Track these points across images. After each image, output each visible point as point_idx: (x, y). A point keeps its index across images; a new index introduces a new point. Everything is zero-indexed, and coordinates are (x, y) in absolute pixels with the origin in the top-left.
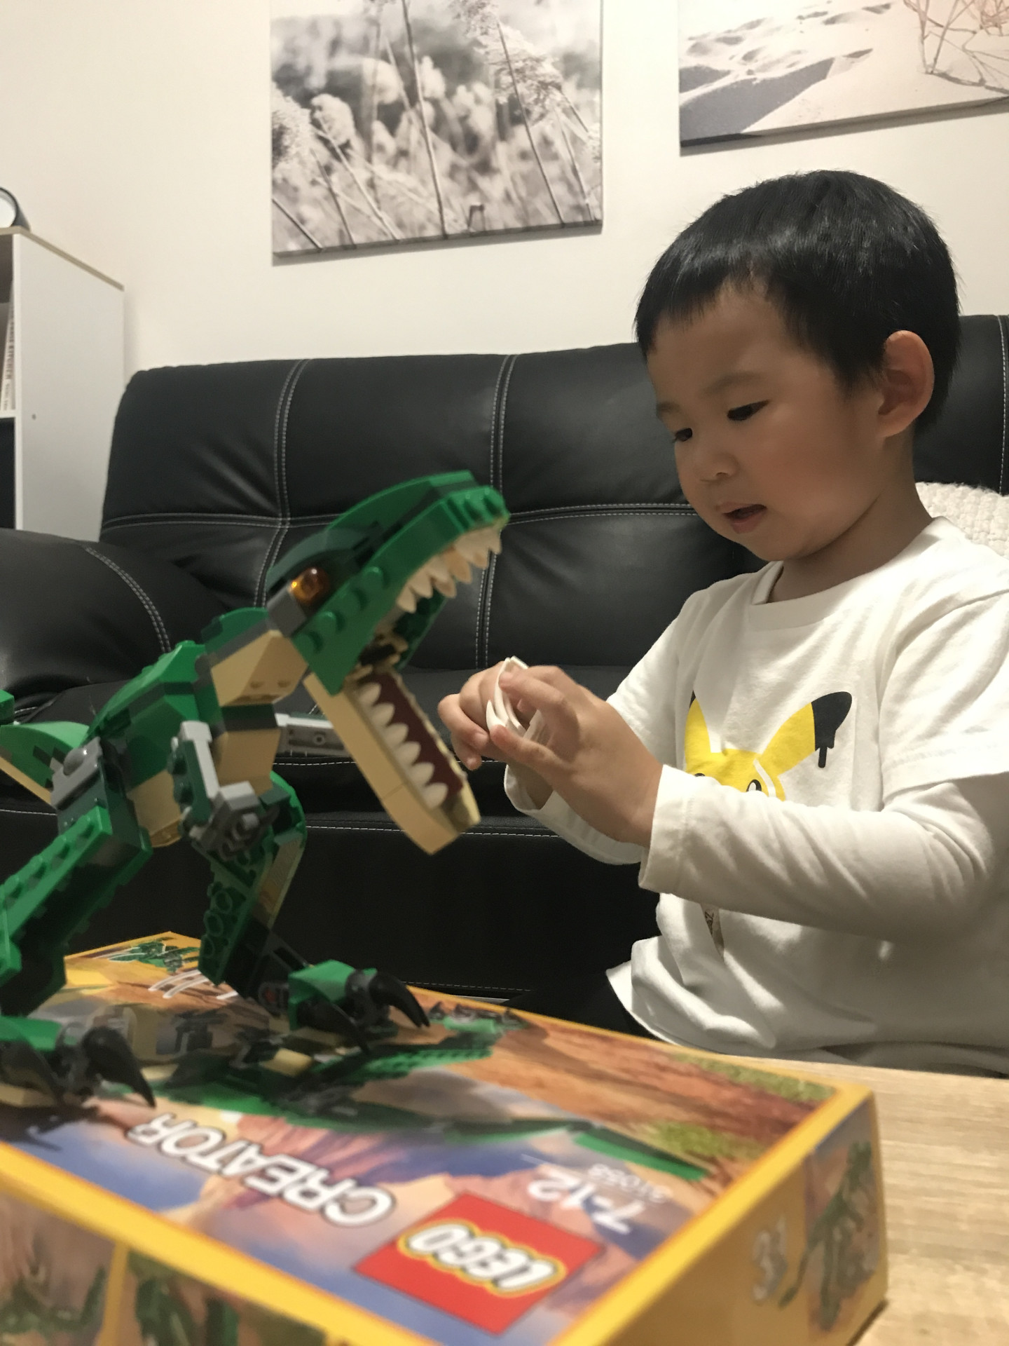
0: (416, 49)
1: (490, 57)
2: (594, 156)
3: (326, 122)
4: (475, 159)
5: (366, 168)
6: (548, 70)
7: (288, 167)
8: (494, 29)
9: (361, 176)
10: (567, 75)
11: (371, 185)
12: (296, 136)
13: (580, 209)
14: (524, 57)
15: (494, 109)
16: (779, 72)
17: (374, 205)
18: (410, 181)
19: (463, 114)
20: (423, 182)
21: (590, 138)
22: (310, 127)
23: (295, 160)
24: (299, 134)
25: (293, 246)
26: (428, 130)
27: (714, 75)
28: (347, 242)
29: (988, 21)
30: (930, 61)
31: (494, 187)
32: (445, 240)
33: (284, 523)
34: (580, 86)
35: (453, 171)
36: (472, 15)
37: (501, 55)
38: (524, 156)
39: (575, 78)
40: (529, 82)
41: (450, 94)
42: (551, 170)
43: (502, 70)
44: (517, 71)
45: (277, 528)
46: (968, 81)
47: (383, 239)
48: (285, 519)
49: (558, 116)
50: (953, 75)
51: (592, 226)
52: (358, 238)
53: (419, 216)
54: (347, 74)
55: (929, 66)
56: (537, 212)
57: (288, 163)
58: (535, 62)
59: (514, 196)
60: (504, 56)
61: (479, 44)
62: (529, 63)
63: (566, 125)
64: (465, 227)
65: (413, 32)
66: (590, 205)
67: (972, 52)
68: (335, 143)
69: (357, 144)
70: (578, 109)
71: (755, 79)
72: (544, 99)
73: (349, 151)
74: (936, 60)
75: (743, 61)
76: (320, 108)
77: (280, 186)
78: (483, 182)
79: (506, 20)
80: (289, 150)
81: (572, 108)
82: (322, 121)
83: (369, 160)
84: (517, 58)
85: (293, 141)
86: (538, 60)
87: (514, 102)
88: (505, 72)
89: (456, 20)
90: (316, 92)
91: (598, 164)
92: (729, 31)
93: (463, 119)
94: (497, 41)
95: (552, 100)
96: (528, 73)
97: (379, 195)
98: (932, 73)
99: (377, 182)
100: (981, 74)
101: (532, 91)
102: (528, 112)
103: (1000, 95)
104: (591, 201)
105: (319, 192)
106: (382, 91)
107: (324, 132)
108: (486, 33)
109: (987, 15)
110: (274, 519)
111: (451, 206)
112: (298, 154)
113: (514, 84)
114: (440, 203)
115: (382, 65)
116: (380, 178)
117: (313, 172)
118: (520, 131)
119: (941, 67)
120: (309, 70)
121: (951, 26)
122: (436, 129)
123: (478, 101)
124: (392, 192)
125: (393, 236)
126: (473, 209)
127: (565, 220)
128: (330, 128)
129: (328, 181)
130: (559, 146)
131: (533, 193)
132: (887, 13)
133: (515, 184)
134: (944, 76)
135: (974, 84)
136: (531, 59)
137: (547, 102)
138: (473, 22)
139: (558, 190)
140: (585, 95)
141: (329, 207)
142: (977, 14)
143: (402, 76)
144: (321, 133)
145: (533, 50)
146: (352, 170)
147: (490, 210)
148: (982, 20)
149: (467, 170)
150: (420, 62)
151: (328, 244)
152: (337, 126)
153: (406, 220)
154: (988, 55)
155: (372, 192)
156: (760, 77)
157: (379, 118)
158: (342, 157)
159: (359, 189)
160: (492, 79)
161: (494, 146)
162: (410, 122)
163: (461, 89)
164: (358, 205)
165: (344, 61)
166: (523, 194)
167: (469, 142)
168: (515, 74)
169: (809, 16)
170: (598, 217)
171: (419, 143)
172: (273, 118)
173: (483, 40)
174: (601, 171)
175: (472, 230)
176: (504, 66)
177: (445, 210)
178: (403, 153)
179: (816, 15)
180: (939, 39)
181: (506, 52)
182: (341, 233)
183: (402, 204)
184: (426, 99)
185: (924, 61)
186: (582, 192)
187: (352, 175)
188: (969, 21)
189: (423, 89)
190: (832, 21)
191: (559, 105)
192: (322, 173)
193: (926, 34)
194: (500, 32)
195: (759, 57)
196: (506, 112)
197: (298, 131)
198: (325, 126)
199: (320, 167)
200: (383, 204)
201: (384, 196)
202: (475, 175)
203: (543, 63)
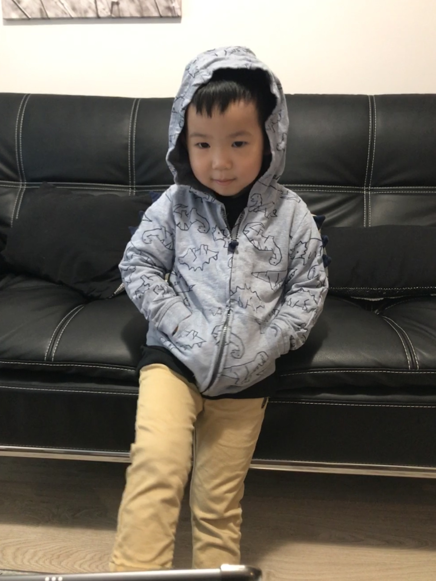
13: (170, 9)
28: (45, 16)
32: (98, 18)
33: (23, 185)
45: (19, 188)
47: (65, 16)
51: (176, 18)
52: (51, 14)
53: (84, 5)
64: (109, 14)
110: (18, 183)
111: (102, 2)
125: (70, 15)
126: (113, 3)
147: (122, 5)
151: (34, 16)
153: (77, 6)
170: (179, 14)
175: (113, 16)
177: (99, 3)
182: (41, 11)
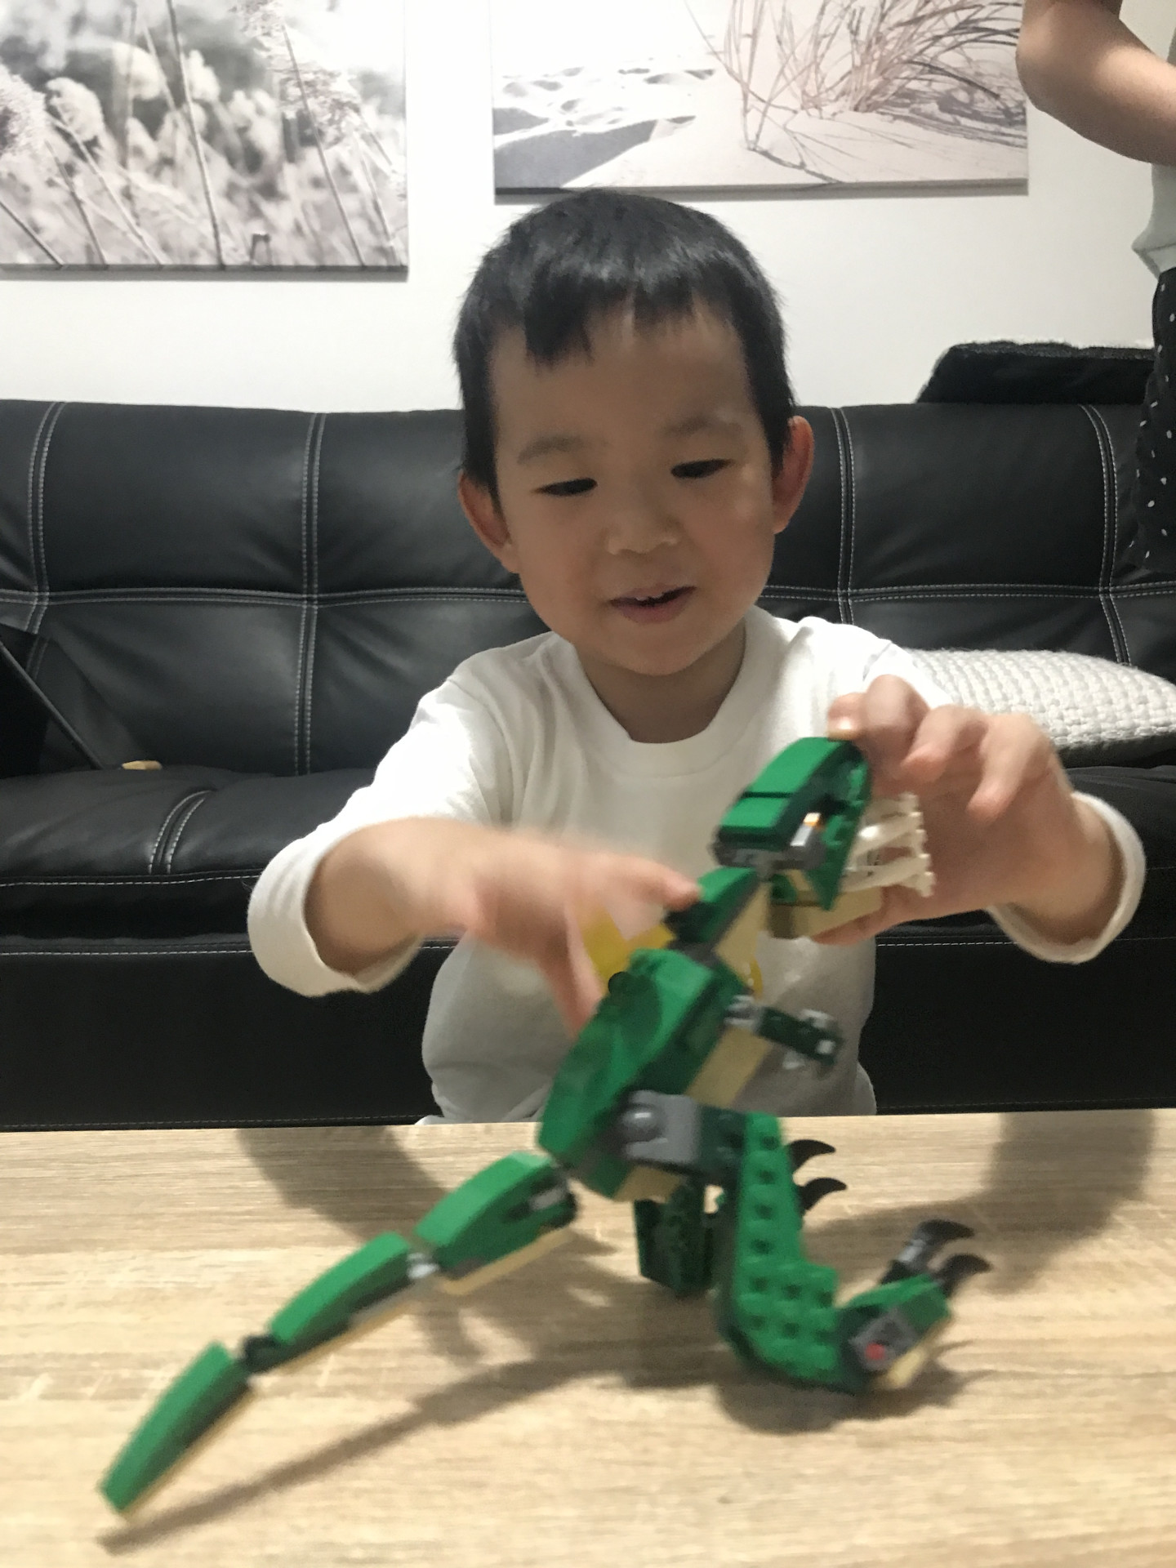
0: (181, 40)
1: (273, 62)
2: (399, 193)
3: (66, 111)
4: (257, 180)
5: (120, 174)
6: (344, 88)
7: (16, 160)
8: (277, 30)
9: (115, 183)
10: (366, 95)
11: (127, 194)
12: (27, 124)
13: (382, 251)
14: (314, 69)
15: (280, 124)
16: (600, 127)
17: (133, 221)
18: (178, 197)
19: (241, 124)
20: (194, 199)
21: (394, 172)
22: (45, 115)
23: (25, 153)
24: (29, 121)
25: (24, 258)
26: (198, 137)
27: (529, 121)
28: (97, 261)
29: (809, 101)
30: (752, 137)
31: (282, 215)
32: (221, 271)
33: (41, 598)
34: (381, 111)
35: (231, 191)
36: (251, 11)
37: (288, 62)
38: (316, 183)
39: (375, 102)
40: (322, 98)
41: (225, 98)
42: (349, 203)
43: (288, 80)
44: (307, 83)
45: (32, 605)
46: (789, 163)
47: (144, 262)
48: (42, 594)
49: (355, 141)
50: (775, 154)
51: (396, 272)
52: (111, 258)
53: (189, 240)
54: (93, 57)
55: (751, 142)
56: (333, 250)
57: (14, 155)
58: (328, 77)
59: (306, 229)
60: (291, 64)
61: (261, 46)
62: (322, 77)
63: (365, 154)
64: (247, 259)
65: (176, 21)
66: (395, 248)
67: (793, 132)
68: (79, 139)
69: (107, 143)
70: (380, 137)
71: (574, 131)
72: (339, 122)
73: (96, 150)
74: (758, 136)
75: (563, 111)
76: (59, 94)
77: (5, 183)
78: (268, 208)
79: (293, 23)
80: (17, 139)
81: (371, 135)
82: (60, 110)
83: (124, 164)
84: (306, 69)
85: (22, 129)
86: (332, 75)
87: (304, 119)
88: (292, 82)
89: (231, 14)
90: (52, 74)
91: (403, 203)
92: (546, 76)
93: (242, 131)
94: (282, 45)
95: (349, 123)
96: (319, 87)
97: (138, 207)
98: (754, 150)
99: (133, 191)
100: (800, 156)
101: (325, 109)
102: (321, 133)
103: (819, 181)
104: (395, 243)
105: (59, 195)
106: (139, 83)
107: (64, 123)
108: (268, 34)
109: (807, 95)
110: (27, 593)
111: (229, 232)
112: (29, 146)
113: (303, 98)
114: (215, 226)
115: (139, 53)
116: (138, 188)
117: (49, 170)
118: (311, 154)
119: (764, 144)
120: (43, 47)
121: (773, 103)
122: (209, 138)
123: (260, 111)
124: (154, 207)
125: (156, 260)
126: (256, 239)
127: (367, 262)
128: (71, 120)
129: (70, 184)
130: (358, 176)
131: (328, 228)
132: (710, 79)
133: (306, 214)
134: (766, 154)
135: (794, 167)
136: (324, 72)
137: (343, 124)
138: (252, 20)
139: (358, 227)
140: (386, 123)
141: (72, 216)
142: (799, 92)
143: (165, 69)
144: (59, 124)
145: (326, 62)
146: (101, 173)
147: (277, 242)
148: (803, 100)
149: (248, 191)
150: (187, 55)
151: (71, 261)
152: (80, 119)
153: (173, 243)
154: (808, 137)
155: (127, 202)
156: (581, 130)
157: (136, 115)
158: (88, 156)
159: (111, 197)
160: (277, 88)
161: (280, 169)
162: (176, 125)
163: (239, 95)
164: (112, 218)
165: (88, 42)
166: (317, 227)
167: (250, 159)
168: (304, 87)
169: (630, 72)
170: (404, 262)
171: (188, 152)
173: (266, 41)
174: (406, 210)
175: (255, 263)
176: (291, 76)
177: (222, 236)
178: (167, 162)
179: (638, 71)
180: (761, 114)
181: (293, 59)
182: (88, 250)
183: (164, 223)
184: (195, 101)
185: (746, 136)
186: (385, 232)
187: (101, 180)
188: (790, 99)
189: (191, 88)
190: (654, 80)
191: (357, 130)
192: (61, 171)
193: (748, 107)
194: (286, 35)
195: (579, 107)
196: (294, 129)
197: (29, 118)
198: (65, 117)
199: (59, 165)
200: (143, 220)
201: (144, 210)
202: (258, 198)
203: (338, 79)
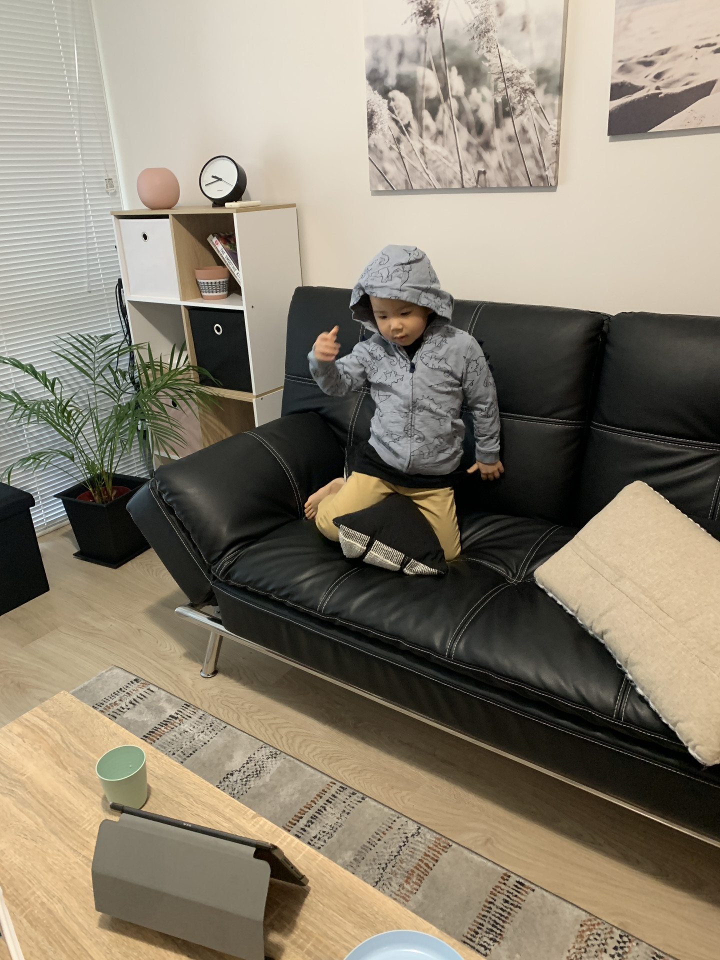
0: (447, 61)
1: (492, 69)
2: (554, 142)
3: (396, 109)
4: (481, 140)
5: (419, 141)
6: (527, 80)
7: (377, 137)
8: (495, 48)
9: (417, 146)
10: (539, 84)
11: (422, 152)
12: (381, 117)
13: (542, 178)
14: (512, 70)
15: (494, 106)
16: (677, 89)
17: (424, 166)
18: (445, 152)
19: (475, 108)
20: (451, 152)
21: (550, 129)
22: (388, 111)
23: (381, 133)
25: (381, 187)
26: (454, 117)
27: (633, 89)
31: (492, 159)
32: (464, 190)
34: (546, 92)
35: (469, 146)
36: (482, 38)
38: (510, 139)
39: (544, 86)
40: (515, 88)
41: (467, 93)
42: (526, 150)
43: (499, 78)
44: (508, 79)
47: (428, 185)
49: (531, 112)
52: (415, 187)
54: (408, 77)
56: (517, 178)
57: (377, 133)
58: (519, 74)
59: (504, 166)
60: (500, 68)
61: (485, 59)
62: (515, 74)
63: (536, 120)
64: (475, 183)
65: (446, 49)
66: (549, 177)
68: (402, 124)
69: (414, 125)
70: (545, 108)
71: (661, 93)
72: (524, 100)
73: (410, 129)
75: (654, 80)
77: (373, 149)
78: (486, 155)
79: (502, 43)
80: (377, 126)
81: (541, 108)
82: (394, 109)
83: (421, 136)
84: (508, 70)
85: (379, 120)
86: (521, 72)
87: (506, 101)
88: (500, 80)
89: (472, 41)
90: (390, 89)
91: (557, 147)
92: (646, 57)
93: (475, 112)
94: (496, 57)
95: (529, 101)
96: (514, 81)
97: (427, 159)
99: (425, 150)
101: (517, 94)
102: (514, 109)
104: (550, 174)
105: (394, 155)
106: (428, 89)
107: (396, 115)
108: (490, 51)
111: (467, 170)
113: (506, 88)
114: (461, 167)
115: (428, 71)
116: (427, 148)
117: (390, 141)
118: (508, 121)
120: (386, 73)
122: (459, 118)
123: (484, 100)
124: (434, 158)
125: (434, 185)
127: (533, 183)
128: (399, 113)
129: (399, 148)
130: (532, 134)
131: (515, 165)
133: (504, 158)
136: (517, 71)
137: (526, 102)
138: (482, 43)
140: (549, 98)
141: (400, 165)
143: (439, 79)
144: (394, 116)
145: (519, 65)
146: (411, 141)
147: (490, 174)
149: (477, 146)
150: (450, 70)
151: (399, 188)
152: (403, 112)
153: (442, 177)
155: (422, 156)
156: (665, 91)
157: (426, 108)
158: (406, 132)
159: (415, 154)
160: (493, 85)
161: (492, 132)
162: (444, 112)
163: (474, 90)
164: (415, 165)
165: (406, 68)
166: (509, 165)
167: (478, 128)
168: (507, 82)
169: (702, 47)
170: (553, 184)
171: (449, 126)
172: (367, 104)
173: (488, 56)
174: (558, 152)
175: (479, 185)
176: (500, 76)
177: (464, 172)
178: (440, 133)
179: (709, 45)
181: (502, 66)
182: (406, 182)
183: (438, 167)
184: (453, 96)
186: (544, 166)
187: (411, 145)
189: (452, 89)
190: (719, 51)
191: (532, 105)
192: (395, 141)
194: (498, 50)
195: (665, 77)
196: (500, 107)
197: (381, 114)
198: (396, 112)
199: (394, 138)
200: (430, 166)
201: (430, 160)
202: (481, 150)
203: (524, 75)
